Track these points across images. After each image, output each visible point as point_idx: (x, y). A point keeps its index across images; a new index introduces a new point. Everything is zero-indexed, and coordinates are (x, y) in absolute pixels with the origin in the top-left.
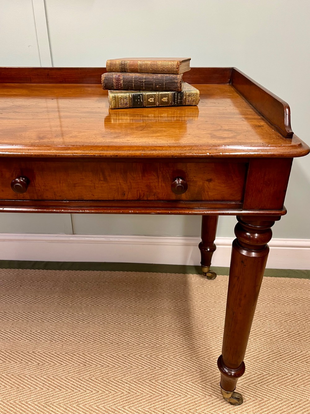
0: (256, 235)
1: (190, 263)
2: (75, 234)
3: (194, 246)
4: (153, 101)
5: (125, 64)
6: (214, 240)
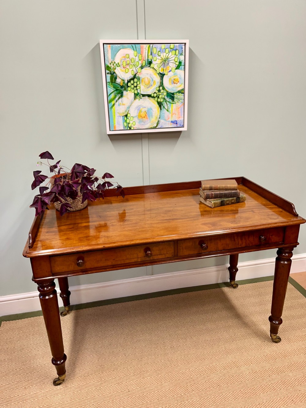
0: (287, 254)
2: (153, 275)
3: (222, 270)
4: (228, 202)
5: (212, 187)
6: (237, 265)
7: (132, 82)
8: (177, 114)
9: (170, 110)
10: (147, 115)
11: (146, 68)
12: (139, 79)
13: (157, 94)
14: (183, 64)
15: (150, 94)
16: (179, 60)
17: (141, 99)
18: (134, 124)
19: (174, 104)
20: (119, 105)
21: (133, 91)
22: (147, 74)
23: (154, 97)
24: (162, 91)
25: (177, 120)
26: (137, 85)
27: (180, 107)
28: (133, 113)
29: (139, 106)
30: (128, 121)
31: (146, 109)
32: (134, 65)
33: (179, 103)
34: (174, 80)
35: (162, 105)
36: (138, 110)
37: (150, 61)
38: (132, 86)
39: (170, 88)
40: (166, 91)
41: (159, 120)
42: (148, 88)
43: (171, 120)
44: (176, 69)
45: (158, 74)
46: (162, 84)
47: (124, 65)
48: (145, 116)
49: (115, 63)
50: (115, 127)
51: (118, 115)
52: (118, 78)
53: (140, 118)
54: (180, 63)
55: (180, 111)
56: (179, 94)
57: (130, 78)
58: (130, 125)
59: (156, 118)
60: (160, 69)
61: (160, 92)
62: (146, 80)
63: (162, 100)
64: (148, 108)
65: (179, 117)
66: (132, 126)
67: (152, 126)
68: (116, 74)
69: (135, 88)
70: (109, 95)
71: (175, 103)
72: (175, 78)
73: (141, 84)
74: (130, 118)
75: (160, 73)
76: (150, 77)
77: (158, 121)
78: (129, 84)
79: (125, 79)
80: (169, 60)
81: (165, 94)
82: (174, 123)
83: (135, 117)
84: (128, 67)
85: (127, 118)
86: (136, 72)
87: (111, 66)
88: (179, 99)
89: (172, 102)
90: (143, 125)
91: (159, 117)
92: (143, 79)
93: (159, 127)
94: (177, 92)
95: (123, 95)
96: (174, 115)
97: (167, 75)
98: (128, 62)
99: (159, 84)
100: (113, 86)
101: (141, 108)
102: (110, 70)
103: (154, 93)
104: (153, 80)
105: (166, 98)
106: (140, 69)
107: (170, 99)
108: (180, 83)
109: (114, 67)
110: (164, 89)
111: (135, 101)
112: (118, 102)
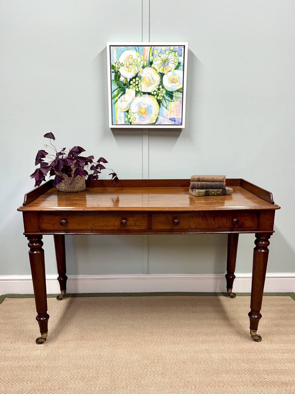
1: (218, 291)
2: (149, 274)
4: (213, 193)
7: (134, 80)
8: (175, 111)
9: (169, 107)
10: (147, 112)
11: (147, 68)
12: (140, 78)
13: (157, 92)
14: (182, 64)
15: (150, 92)
16: (179, 61)
17: (142, 96)
18: (134, 119)
19: (172, 102)
20: (121, 101)
21: (135, 89)
22: (148, 73)
23: (153, 95)
24: (161, 89)
25: (175, 117)
26: (139, 83)
27: (179, 105)
28: (134, 109)
29: (139, 103)
30: (129, 117)
31: (146, 106)
32: (136, 65)
33: (177, 102)
34: (173, 79)
35: (162, 103)
36: (139, 106)
37: (151, 61)
38: (134, 84)
39: (169, 87)
40: (165, 90)
41: (158, 116)
42: (148, 86)
43: (169, 117)
44: (175, 69)
45: (158, 73)
46: (161, 83)
47: (128, 64)
48: (145, 112)
49: (119, 62)
50: (117, 121)
51: (121, 110)
52: (121, 76)
53: (140, 114)
54: (179, 63)
55: (178, 109)
56: (177, 93)
57: (132, 76)
58: (130, 121)
59: (156, 114)
60: (160, 69)
61: (160, 90)
62: (147, 79)
63: (161, 98)
64: (148, 105)
65: (177, 115)
66: (133, 121)
67: (151, 122)
68: (120, 72)
69: (137, 86)
70: (113, 92)
71: (174, 101)
72: (174, 77)
73: (142, 82)
74: (131, 114)
75: (160, 72)
76: (151, 76)
77: (157, 118)
78: (131, 82)
79: (128, 78)
80: (169, 61)
81: (164, 92)
82: (172, 120)
83: (136, 113)
84: (131, 67)
85: (128, 114)
86: (138, 72)
87: (116, 66)
88: (177, 98)
89: (171, 101)
90: (142, 120)
91: (158, 113)
92: (144, 78)
93: (158, 123)
94: (176, 91)
95: (125, 92)
96: (172, 112)
97: (167, 74)
98: (131, 63)
99: (159, 83)
100: (116, 84)
101: (142, 105)
102: (115, 69)
103: (154, 92)
104: (153, 79)
105: (165, 96)
106: (142, 68)
107: (169, 97)
108: (178, 83)
109: (119, 67)
110: (163, 87)
111: (136, 98)
112: (120, 98)
